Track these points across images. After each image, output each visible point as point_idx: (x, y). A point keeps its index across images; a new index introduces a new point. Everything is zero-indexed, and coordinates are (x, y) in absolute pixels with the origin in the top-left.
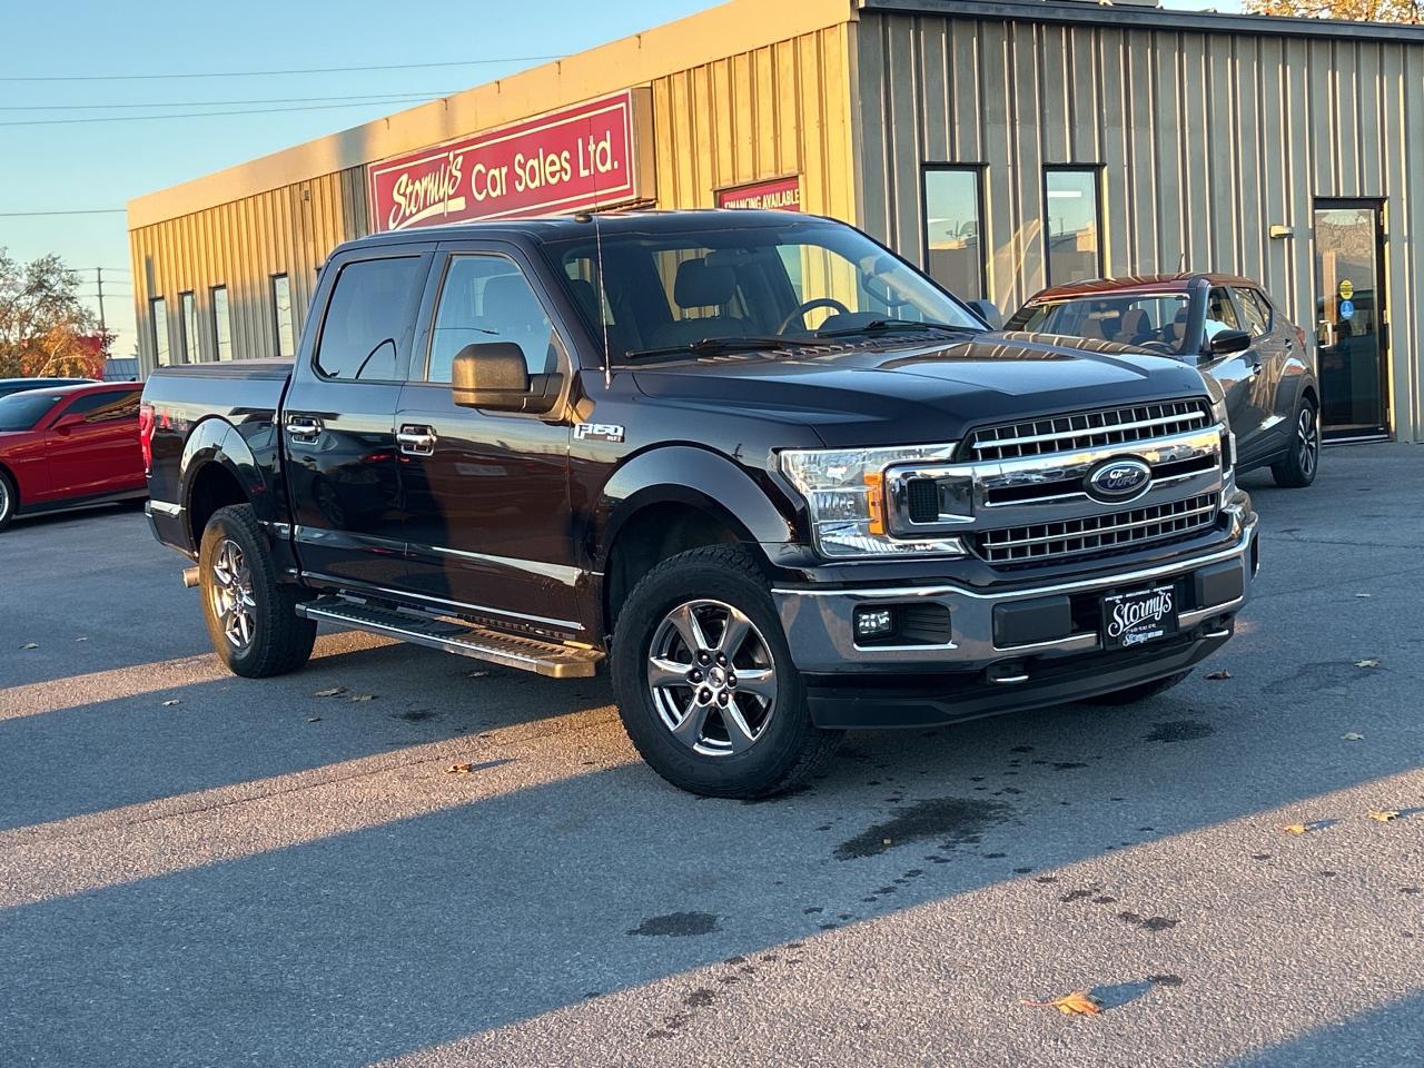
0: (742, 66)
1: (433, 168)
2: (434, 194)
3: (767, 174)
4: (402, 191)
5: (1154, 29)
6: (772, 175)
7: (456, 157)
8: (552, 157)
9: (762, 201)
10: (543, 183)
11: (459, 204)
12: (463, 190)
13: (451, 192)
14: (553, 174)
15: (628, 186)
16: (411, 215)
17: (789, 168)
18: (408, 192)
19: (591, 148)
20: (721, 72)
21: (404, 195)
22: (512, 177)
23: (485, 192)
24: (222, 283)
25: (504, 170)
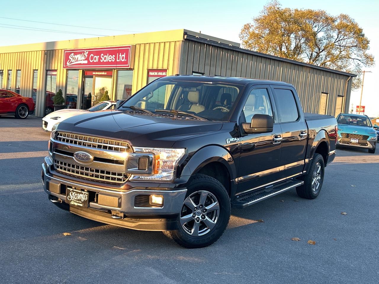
0: (157, 45)
1: (81, 53)
2: (80, 58)
3: (160, 68)
4: (72, 57)
5: (238, 52)
6: (161, 68)
7: (86, 52)
8: (110, 56)
9: (158, 73)
10: (107, 61)
11: (86, 62)
12: (87, 59)
13: (84, 59)
14: (110, 60)
15: (128, 65)
16: (73, 62)
17: (165, 67)
18: (73, 57)
19: (120, 55)
20: (152, 45)
21: (72, 58)
22: (100, 58)
23: (93, 60)
24: (20, 69)
25: (98, 57)
